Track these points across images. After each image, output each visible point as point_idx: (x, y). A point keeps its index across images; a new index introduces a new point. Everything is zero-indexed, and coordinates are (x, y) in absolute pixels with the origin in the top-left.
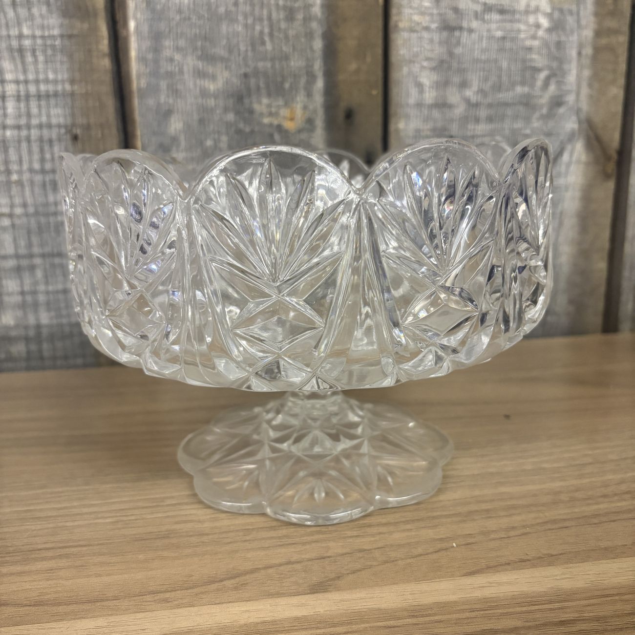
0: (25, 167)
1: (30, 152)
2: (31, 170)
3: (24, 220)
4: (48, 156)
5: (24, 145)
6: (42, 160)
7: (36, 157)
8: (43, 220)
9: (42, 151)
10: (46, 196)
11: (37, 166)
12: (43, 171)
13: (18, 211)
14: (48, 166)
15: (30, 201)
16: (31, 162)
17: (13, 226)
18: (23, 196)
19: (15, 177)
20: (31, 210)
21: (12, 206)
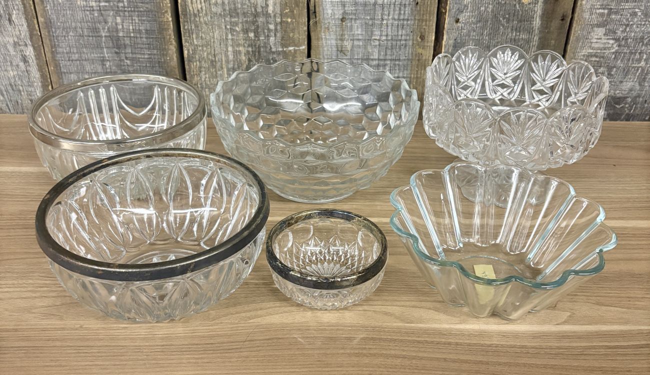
0: (390, 17)
1: (394, 10)
2: (394, 19)
3: (385, 42)
4: (402, 12)
5: (392, 6)
6: (400, 14)
7: (397, 12)
8: (394, 43)
9: (400, 9)
10: (398, 31)
11: (396, 17)
12: (399, 20)
13: (384, 38)
14: (402, 17)
15: (390, 33)
16: (394, 14)
17: (379, 45)
18: (387, 31)
19: (385, 22)
20: (390, 38)
21: (381, 35)
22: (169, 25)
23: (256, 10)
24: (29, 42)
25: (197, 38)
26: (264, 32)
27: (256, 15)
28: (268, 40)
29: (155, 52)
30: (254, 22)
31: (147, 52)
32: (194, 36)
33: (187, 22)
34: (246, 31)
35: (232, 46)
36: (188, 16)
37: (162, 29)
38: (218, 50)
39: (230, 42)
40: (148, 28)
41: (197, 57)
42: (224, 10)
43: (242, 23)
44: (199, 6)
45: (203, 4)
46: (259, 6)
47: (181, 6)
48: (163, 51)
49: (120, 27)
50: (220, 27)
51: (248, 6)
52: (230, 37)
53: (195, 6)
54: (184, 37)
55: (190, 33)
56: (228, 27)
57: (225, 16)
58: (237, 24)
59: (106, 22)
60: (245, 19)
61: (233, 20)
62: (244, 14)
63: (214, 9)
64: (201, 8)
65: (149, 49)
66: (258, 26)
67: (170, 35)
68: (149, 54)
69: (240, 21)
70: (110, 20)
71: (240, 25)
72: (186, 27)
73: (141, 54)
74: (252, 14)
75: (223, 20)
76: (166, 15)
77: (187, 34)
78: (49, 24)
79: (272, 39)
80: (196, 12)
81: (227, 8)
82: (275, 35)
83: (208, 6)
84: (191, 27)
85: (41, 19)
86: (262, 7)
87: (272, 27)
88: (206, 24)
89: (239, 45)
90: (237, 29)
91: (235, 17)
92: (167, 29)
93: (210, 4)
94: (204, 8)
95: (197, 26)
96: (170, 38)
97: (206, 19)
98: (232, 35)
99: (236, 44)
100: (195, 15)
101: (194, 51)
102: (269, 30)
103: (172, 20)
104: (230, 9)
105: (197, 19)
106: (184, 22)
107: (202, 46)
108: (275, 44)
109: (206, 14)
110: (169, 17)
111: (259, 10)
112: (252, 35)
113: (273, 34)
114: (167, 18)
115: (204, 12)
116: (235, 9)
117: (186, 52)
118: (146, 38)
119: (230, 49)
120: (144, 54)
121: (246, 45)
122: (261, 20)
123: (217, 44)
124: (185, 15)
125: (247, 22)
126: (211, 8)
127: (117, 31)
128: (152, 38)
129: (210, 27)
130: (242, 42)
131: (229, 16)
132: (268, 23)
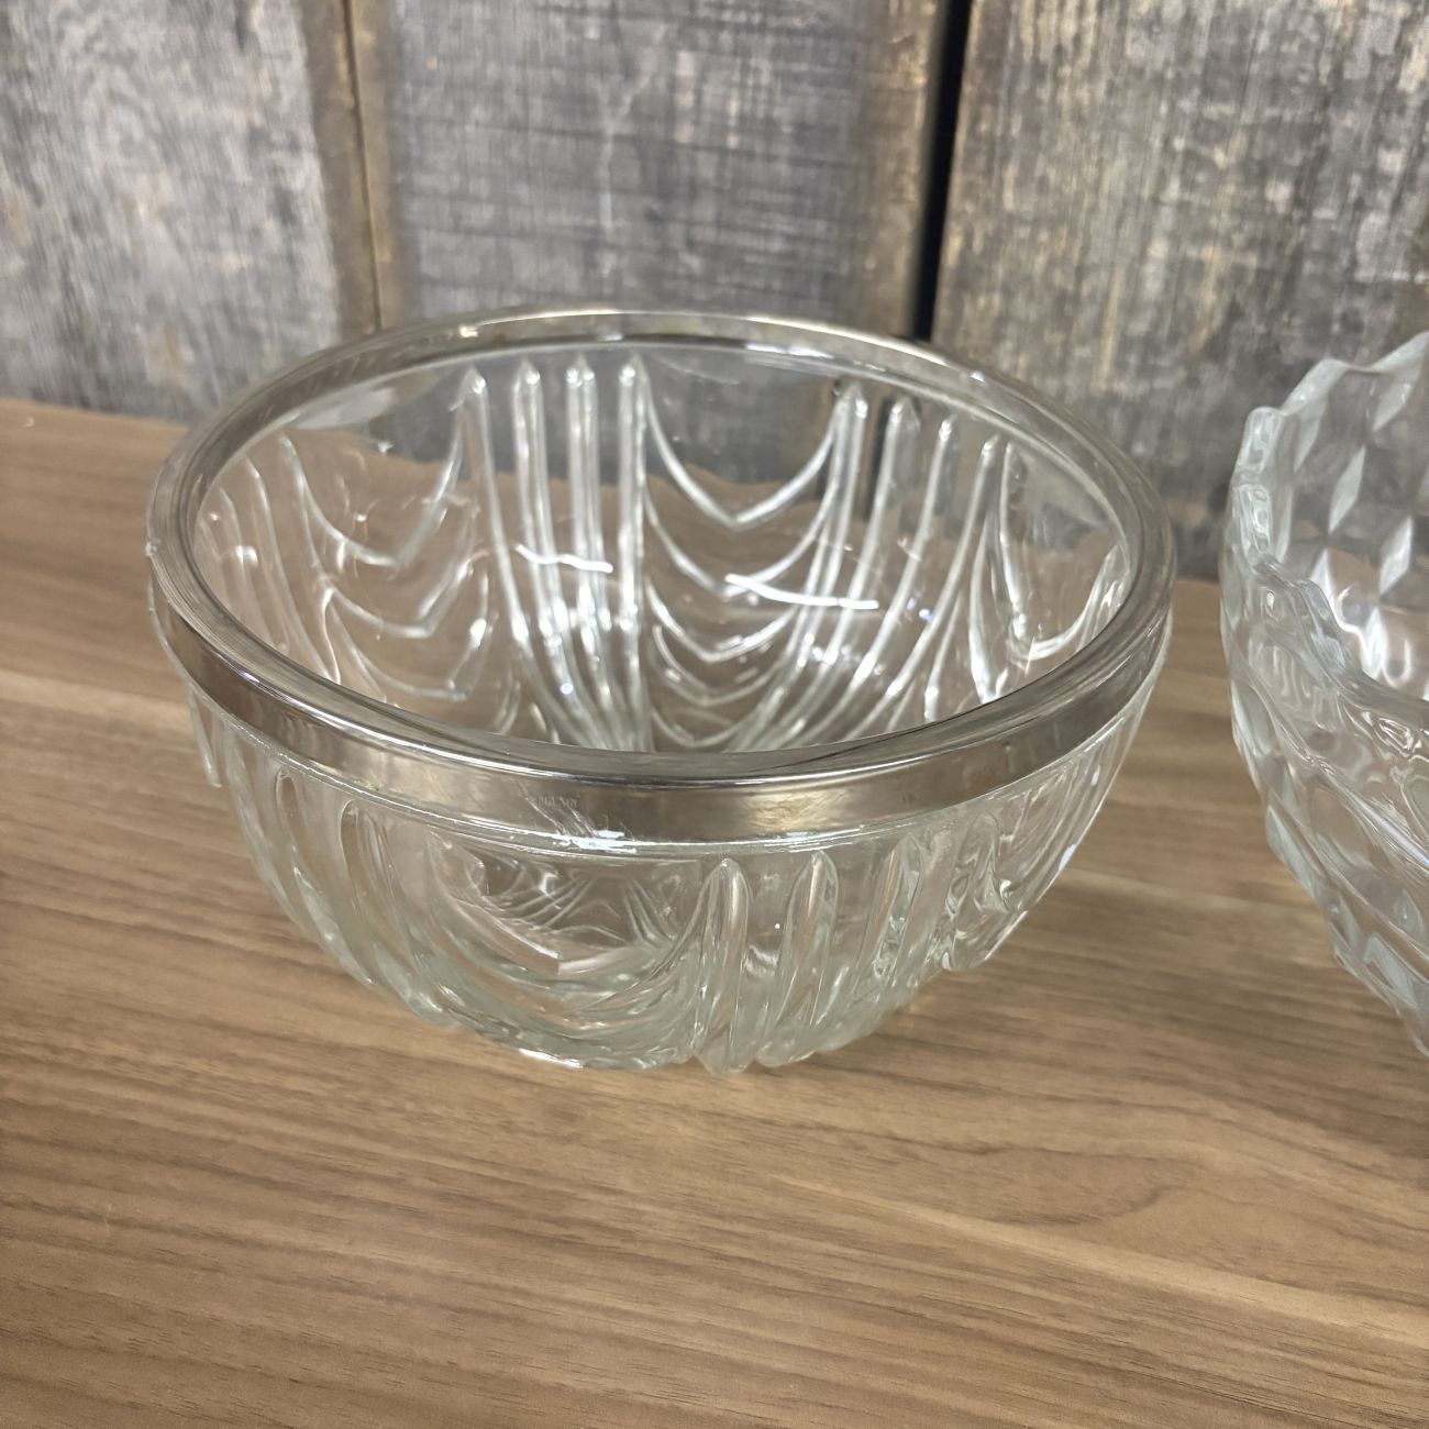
22: (910, 108)
23: (1337, 71)
24: (306, 135)
25: (1021, 183)
26: (1345, 187)
27: (1331, 96)
28: (1356, 222)
29: (820, 227)
30: (1311, 132)
31: (782, 224)
32: (1011, 172)
33: (995, 101)
34: (1257, 171)
35: (1174, 238)
36: (1007, 73)
37: (870, 127)
38: (1100, 250)
39: (1167, 218)
40: (811, 115)
41: (1000, 270)
42: (1185, 57)
43: (1251, 129)
44: (1070, 28)
45: (1091, 19)
46: (1361, 54)
47: (986, 17)
48: (856, 227)
49: (686, 100)
50: (1139, 142)
51: (1305, 46)
52: (1174, 190)
53: (1049, 22)
54: (965, 170)
55: (996, 152)
56: (1179, 144)
57: (1179, 87)
58: (1219, 132)
59: (629, 71)
60: (1270, 112)
61: (1213, 110)
62: (1276, 87)
63: (1135, 50)
64: (1078, 39)
65: (795, 211)
66: (1323, 154)
67: (902, 157)
68: (790, 238)
69: (1247, 118)
70: (649, 62)
71: (1238, 142)
72: (984, 127)
73: (755, 232)
74: (1314, 88)
75: (1164, 109)
76: (905, 57)
77: (981, 161)
78: (392, 60)
79: (1374, 222)
80: (1046, 55)
81: (1201, 49)
82: (1397, 204)
83: (1110, 30)
84: (1008, 127)
85: (363, 37)
86: (1375, 58)
87: (1393, 162)
88: (1079, 118)
89: (1204, 235)
90: (1220, 157)
91: (1225, 99)
92: (897, 129)
93: (1122, 22)
94: (1089, 39)
95: (1032, 127)
96: (899, 172)
97: (1083, 94)
98: (1188, 184)
99: (1192, 226)
100: (1039, 71)
101: (995, 241)
102: (1374, 177)
103: (928, 86)
104: (1214, 56)
105: (1044, 93)
106: (982, 99)
107: (1036, 223)
108: (1379, 250)
109: (1092, 72)
110: (917, 71)
111: (1356, 70)
112: (1280, 193)
113: (1384, 197)
114: (908, 76)
115: (1085, 59)
116: (1241, 56)
117: (953, 246)
118: (795, 162)
119: (1159, 249)
120: (767, 234)
121: (1238, 239)
122: (1351, 121)
123: (1103, 224)
124: (993, 67)
125: (1275, 125)
126: (1121, 42)
127: (671, 115)
128: (820, 164)
129: (1095, 137)
130: (1222, 222)
131: (1196, 91)
132: (1379, 139)
